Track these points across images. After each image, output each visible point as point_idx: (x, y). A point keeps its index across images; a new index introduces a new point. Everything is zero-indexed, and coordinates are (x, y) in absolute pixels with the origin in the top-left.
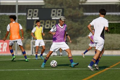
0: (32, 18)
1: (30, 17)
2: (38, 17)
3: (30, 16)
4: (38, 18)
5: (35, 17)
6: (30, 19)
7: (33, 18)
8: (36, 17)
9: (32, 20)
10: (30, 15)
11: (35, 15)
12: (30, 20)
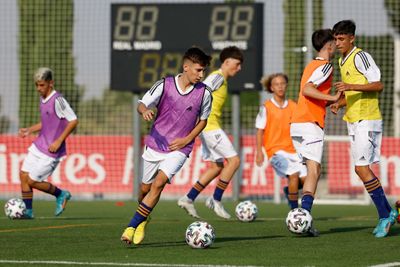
0: (132, 45)
1: (123, 41)
2: (155, 40)
3: (124, 37)
4: (157, 45)
5: (144, 41)
6: (127, 46)
7: (138, 46)
8: (149, 40)
9: (134, 51)
10: (124, 31)
11: (146, 31)
12: (125, 51)
